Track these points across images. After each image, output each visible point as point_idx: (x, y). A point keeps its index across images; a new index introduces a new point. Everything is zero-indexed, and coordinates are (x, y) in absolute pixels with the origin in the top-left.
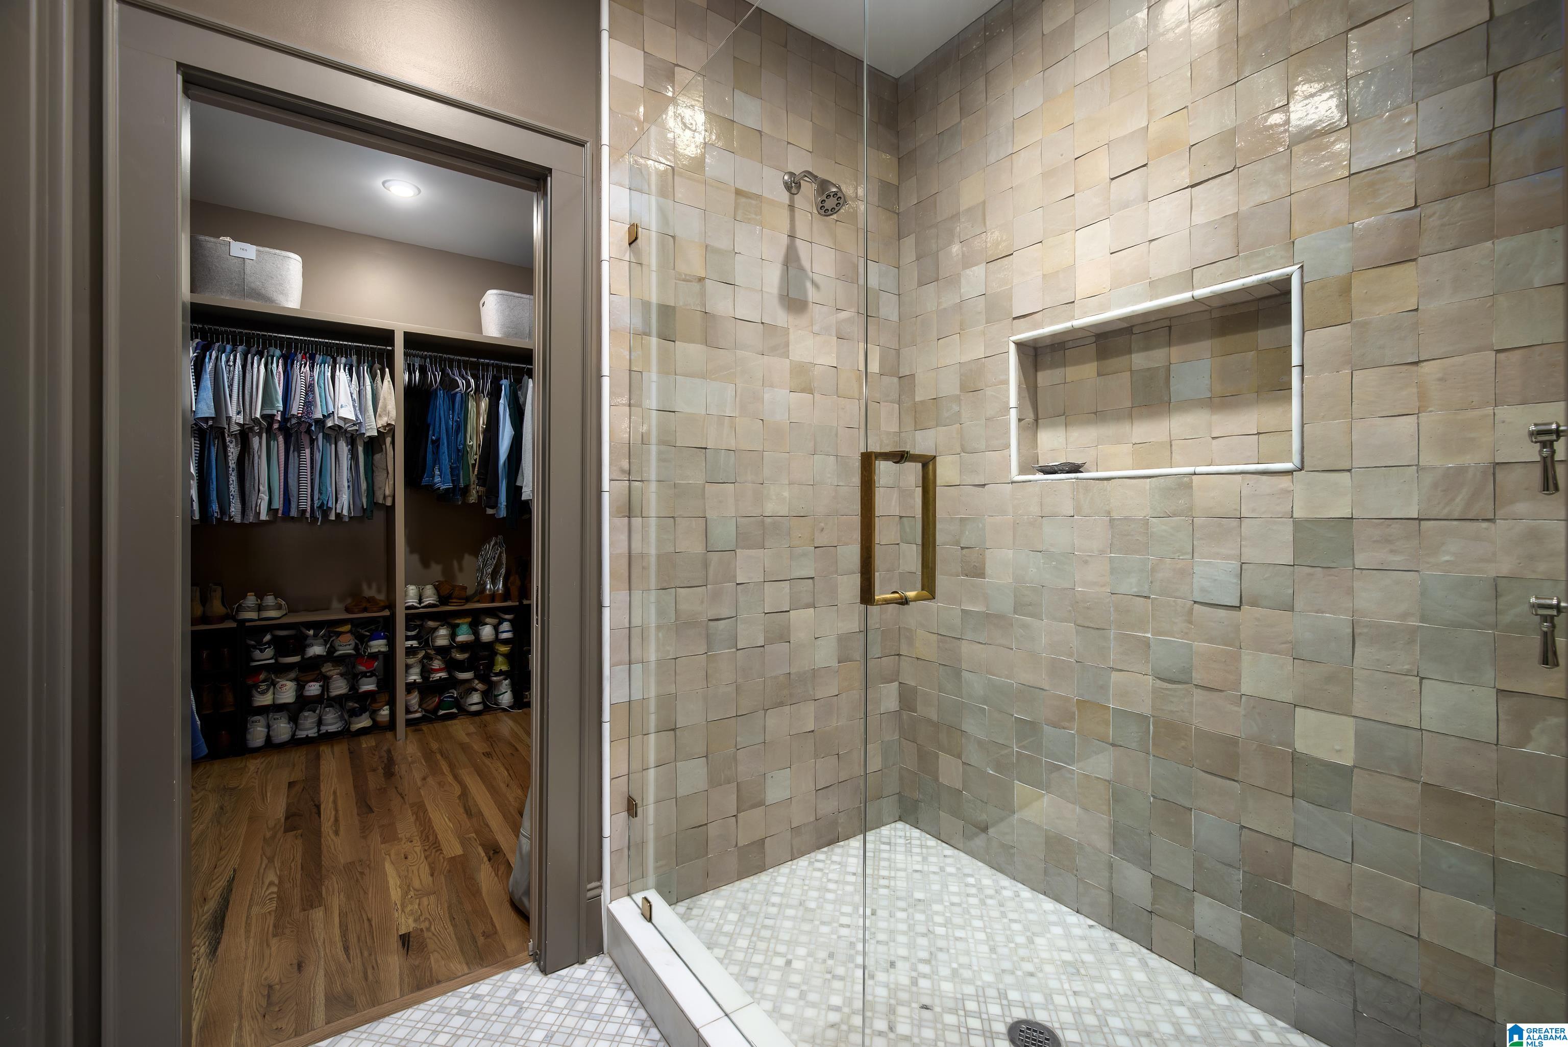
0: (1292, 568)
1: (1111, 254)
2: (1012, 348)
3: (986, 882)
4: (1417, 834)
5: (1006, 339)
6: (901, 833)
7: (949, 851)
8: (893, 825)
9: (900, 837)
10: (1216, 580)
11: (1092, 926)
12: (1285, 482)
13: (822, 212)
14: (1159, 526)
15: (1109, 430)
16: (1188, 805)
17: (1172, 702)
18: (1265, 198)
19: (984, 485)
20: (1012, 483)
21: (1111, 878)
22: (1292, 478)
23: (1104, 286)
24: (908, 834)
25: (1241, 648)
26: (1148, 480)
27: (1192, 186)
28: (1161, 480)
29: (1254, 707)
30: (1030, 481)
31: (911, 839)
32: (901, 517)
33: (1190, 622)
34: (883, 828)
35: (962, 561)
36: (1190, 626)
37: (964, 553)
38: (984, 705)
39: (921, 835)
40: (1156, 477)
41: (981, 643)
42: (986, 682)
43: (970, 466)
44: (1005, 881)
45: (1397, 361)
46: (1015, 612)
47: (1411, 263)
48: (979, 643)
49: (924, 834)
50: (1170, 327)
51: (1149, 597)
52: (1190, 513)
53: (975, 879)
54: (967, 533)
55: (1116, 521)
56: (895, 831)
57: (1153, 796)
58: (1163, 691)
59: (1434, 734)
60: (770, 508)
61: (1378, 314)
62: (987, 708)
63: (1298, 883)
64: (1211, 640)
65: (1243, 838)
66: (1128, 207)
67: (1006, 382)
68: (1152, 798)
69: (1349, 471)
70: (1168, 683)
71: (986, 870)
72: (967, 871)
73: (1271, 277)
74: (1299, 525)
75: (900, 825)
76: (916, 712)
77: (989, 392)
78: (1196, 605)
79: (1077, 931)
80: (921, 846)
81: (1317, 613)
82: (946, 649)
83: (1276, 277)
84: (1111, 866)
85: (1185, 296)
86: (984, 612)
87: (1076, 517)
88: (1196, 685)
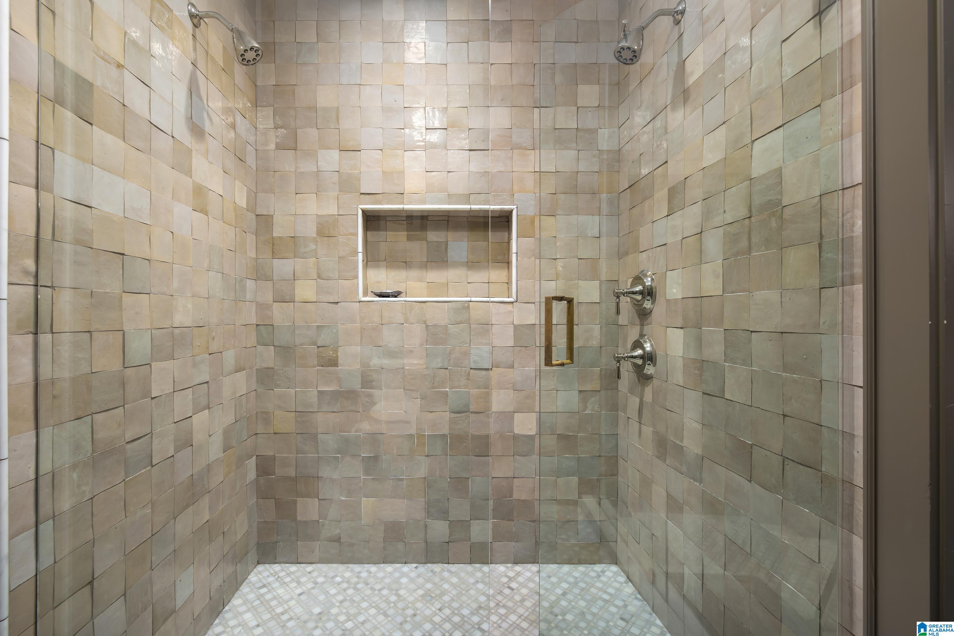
0: (513, 348)
1: (426, 172)
2: (360, 213)
3: (347, 575)
4: (555, 456)
5: (356, 206)
6: (266, 574)
7: (310, 568)
8: (255, 570)
9: (268, 576)
10: (481, 356)
11: (416, 567)
12: (510, 307)
13: (241, 59)
14: (453, 329)
15: (414, 273)
16: (466, 476)
17: (459, 424)
18: (502, 169)
19: (338, 303)
20: (359, 302)
21: (426, 533)
22: (513, 305)
23: (422, 189)
24: (272, 572)
25: (492, 389)
26: (447, 304)
27: (470, 150)
28: (454, 304)
29: (498, 417)
30: (373, 301)
31: (277, 574)
32: (257, 325)
33: (468, 379)
34: (249, 577)
35: (318, 356)
36: (468, 381)
37: (320, 350)
38: (337, 454)
39: (281, 567)
40: (451, 302)
41: (335, 412)
42: (339, 438)
43: (325, 289)
44: (357, 568)
45: (549, 257)
46: (362, 388)
47: (553, 217)
48: (333, 412)
49: (283, 565)
50: (448, 221)
51: (447, 369)
52: (468, 322)
53: (340, 577)
54: (323, 336)
55: (429, 327)
56: (260, 574)
57: (449, 478)
58: (455, 419)
59: (561, 413)
60: (179, 319)
61: (543, 236)
62: (340, 456)
63: (516, 495)
64: (479, 388)
65: (493, 483)
66: (436, 149)
67: (356, 235)
68: (449, 479)
69: (534, 303)
70: (457, 414)
71: (341, 568)
72: (331, 574)
73: (505, 209)
74: (516, 327)
75: (260, 568)
76: (275, 475)
77: (341, 239)
78: (471, 370)
79: (413, 575)
80: (288, 575)
81: (523, 368)
82: (304, 421)
83: (507, 209)
84: (426, 526)
85: (467, 207)
86: (338, 390)
87: (405, 324)
88: (472, 412)
